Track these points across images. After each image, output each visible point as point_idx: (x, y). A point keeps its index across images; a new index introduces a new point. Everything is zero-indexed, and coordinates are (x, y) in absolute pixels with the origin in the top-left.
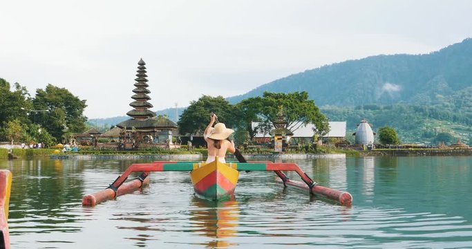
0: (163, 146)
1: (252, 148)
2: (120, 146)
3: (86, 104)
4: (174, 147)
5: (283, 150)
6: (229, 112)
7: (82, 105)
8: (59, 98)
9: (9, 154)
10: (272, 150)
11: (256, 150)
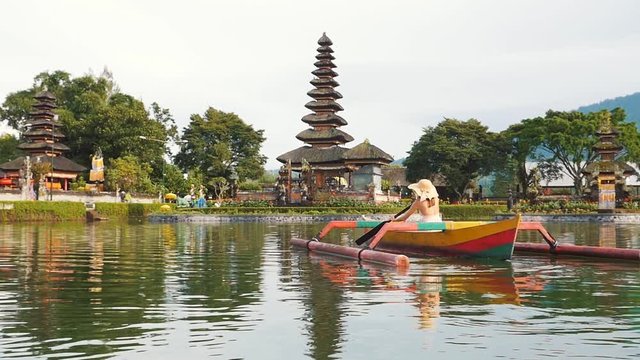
0: (361, 198)
1: (547, 201)
2: (279, 198)
3: (264, 136)
4: (385, 199)
5: (619, 206)
6: (487, 143)
7: (258, 138)
8: (221, 126)
9: (88, 213)
10: (593, 205)
11: (556, 205)
